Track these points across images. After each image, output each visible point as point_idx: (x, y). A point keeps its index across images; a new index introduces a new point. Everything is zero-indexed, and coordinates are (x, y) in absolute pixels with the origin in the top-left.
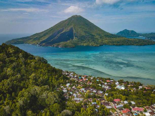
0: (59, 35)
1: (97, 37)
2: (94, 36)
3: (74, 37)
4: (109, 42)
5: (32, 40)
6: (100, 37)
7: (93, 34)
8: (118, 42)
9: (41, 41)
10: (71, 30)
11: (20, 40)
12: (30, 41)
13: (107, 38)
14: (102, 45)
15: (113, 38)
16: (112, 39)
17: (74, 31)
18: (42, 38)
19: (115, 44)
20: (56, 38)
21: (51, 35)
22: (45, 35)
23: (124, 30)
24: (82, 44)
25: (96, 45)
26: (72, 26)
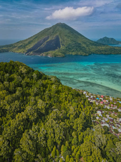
0: (45, 43)
1: (84, 45)
2: (80, 44)
3: (61, 45)
4: (96, 51)
5: (17, 48)
6: (86, 45)
7: (79, 42)
8: (105, 51)
9: (27, 49)
10: (57, 38)
12: (15, 49)
13: (94, 47)
14: (91, 54)
15: (98, 46)
16: (98, 47)
17: (60, 39)
18: (27, 46)
19: (103, 53)
20: (42, 46)
21: (36, 43)
22: (29, 43)
23: (104, 37)
24: (70, 53)
25: (85, 54)
26: (58, 34)
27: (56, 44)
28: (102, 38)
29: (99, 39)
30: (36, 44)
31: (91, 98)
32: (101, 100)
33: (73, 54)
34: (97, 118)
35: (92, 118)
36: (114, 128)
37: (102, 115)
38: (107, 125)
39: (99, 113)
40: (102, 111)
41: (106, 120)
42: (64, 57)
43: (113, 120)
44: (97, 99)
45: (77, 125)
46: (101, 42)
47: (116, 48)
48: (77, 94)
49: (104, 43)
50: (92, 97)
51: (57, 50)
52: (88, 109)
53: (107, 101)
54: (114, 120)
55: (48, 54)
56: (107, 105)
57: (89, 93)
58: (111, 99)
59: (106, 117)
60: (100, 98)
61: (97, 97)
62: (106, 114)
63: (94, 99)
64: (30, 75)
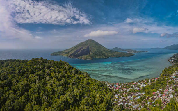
0: (81, 51)
1: (104, 52)
2: (102, 51)
3: (90, 52)
4: (112, 55)
5: (64, 53)
7: (102, 50)
8: (117, 55)
9: (70, 54)
10: (88, 48)
11: (58, 53)
12: (63, 54)
13: (110, 53)
14: (108, 57)
16: (113, 53)
17: (90, 49)
18: (70, 53)
19: (116, 56)
20: (79, 53)
22: (71, 51)
23: (116, 47)
24: (96, 57)
25: (105, 57)
26: (88, 45)
27: (87, 52)
29: (113, 48)
30: (75, 52)
31: (111, 87)
32: (117, 87)
33: (98, 58)
34: (115, 100)
35: (112, 101)
36: (126, 104)
37: (118, 98)
38: (122, 104)
39: (116, 96)
40: (118, 94)
41: (121, 100)
42: (92, 59)
43: (124, 99)
44: (115, 86)
45: (102, 109)
46: (114, 50)
48: (101, 84)
49: (116, 51)
50: (111, 85)
51: (88, 55)
52: (109, 95)
53: (120, 86)
54: (126, 98)
55: (82, 58)
56: (120, 89)
57: (109, 83)
58: (122, 85)
59: (121, 98)
60: (116, 85)
61: (114, 85)
62: (121, 95)
63: (112, 86)
64: (70, 71)
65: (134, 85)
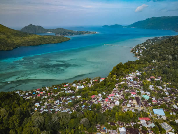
4: (23, 43)
6: (6, 36)
8: (34, 42)
14: (16, 48)
15: (24, 36)
16: (24, 38)
19: (32, 44)
23: (30, 25)
25: (8, 49)
28: (27, 26)
31: (27, 96)
32: (38, 93)
34: (36, 109)
35: (30, 111)
36: (51, 110)
37: (40, 106)
38: (46, 110)
39: (37, 104)
40: (39, 102)
41: (44, 107)
43: (50, 105)
44: (34, 94)
46: (26, 31)
47: (45, 37)
49: (31, 32)
50: (27, 94)
52: (24, 106)
53: (44, 92)
54: (52, 104)
56: (44, 95)
57: (22, 91)
58: (47, 89)
59: (44, 105)
60: (37, 92)
61: (33, 92)
62: (44, 102)
63: (30, 95)
65: (66, 87)
